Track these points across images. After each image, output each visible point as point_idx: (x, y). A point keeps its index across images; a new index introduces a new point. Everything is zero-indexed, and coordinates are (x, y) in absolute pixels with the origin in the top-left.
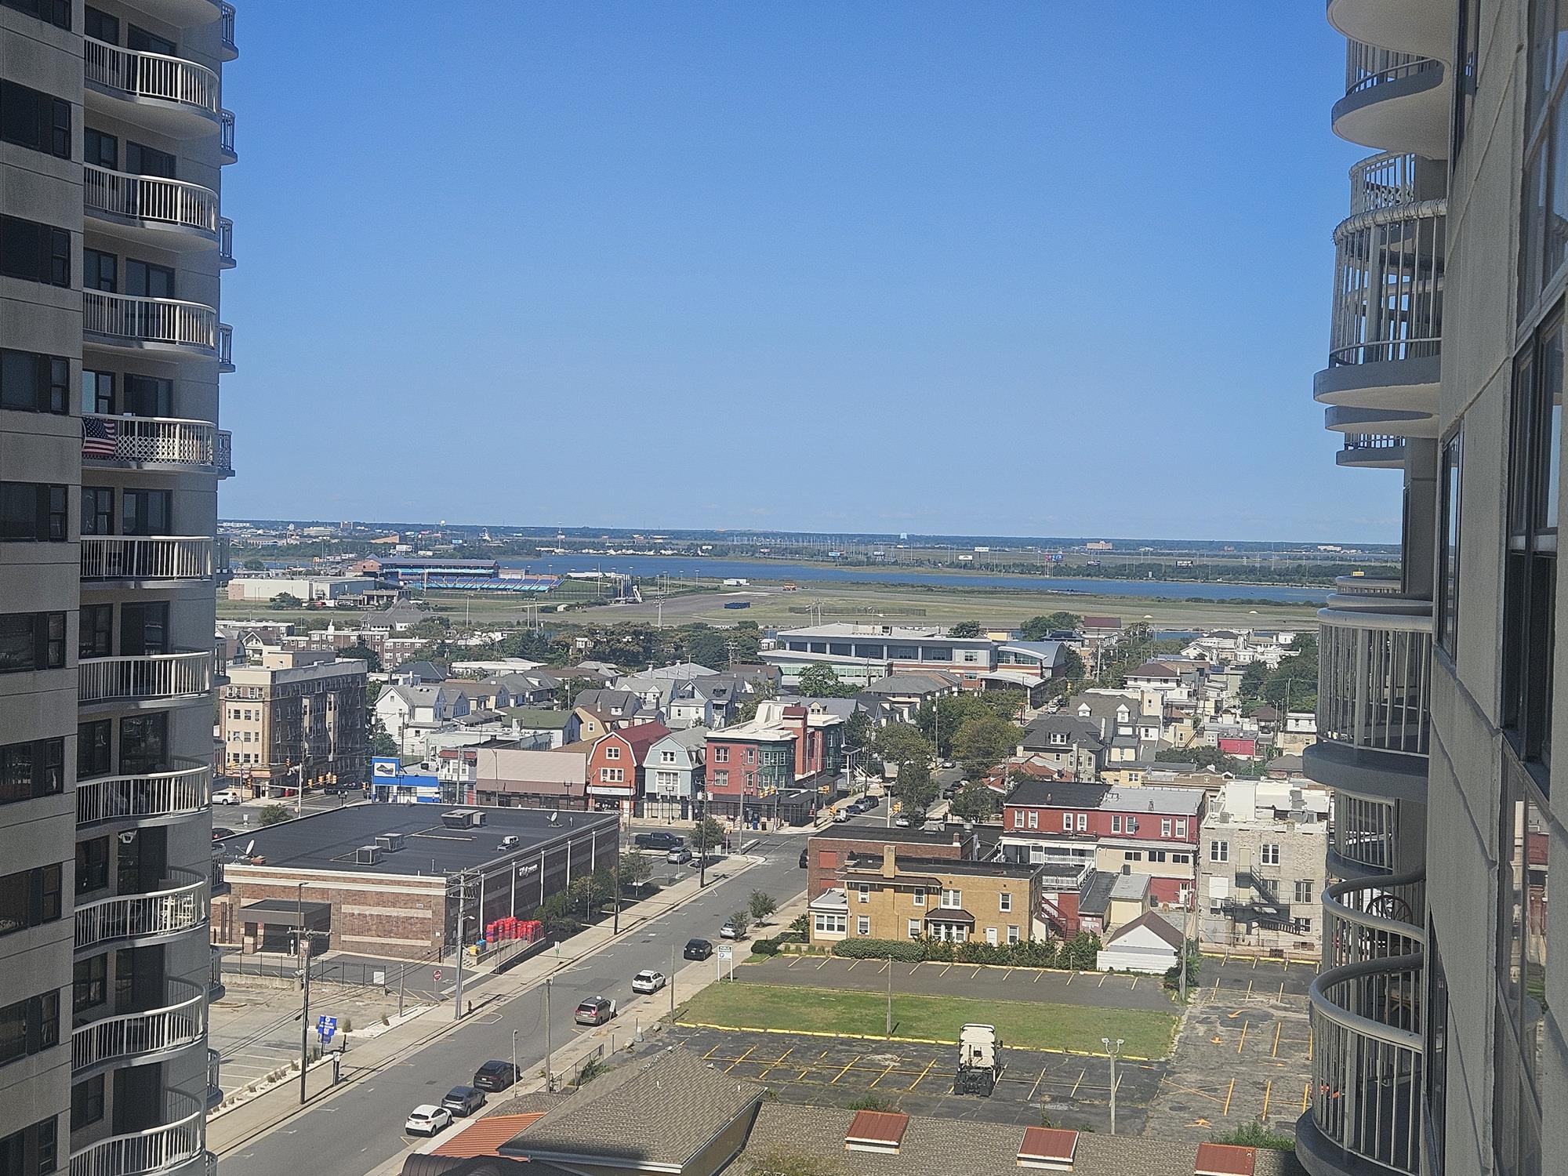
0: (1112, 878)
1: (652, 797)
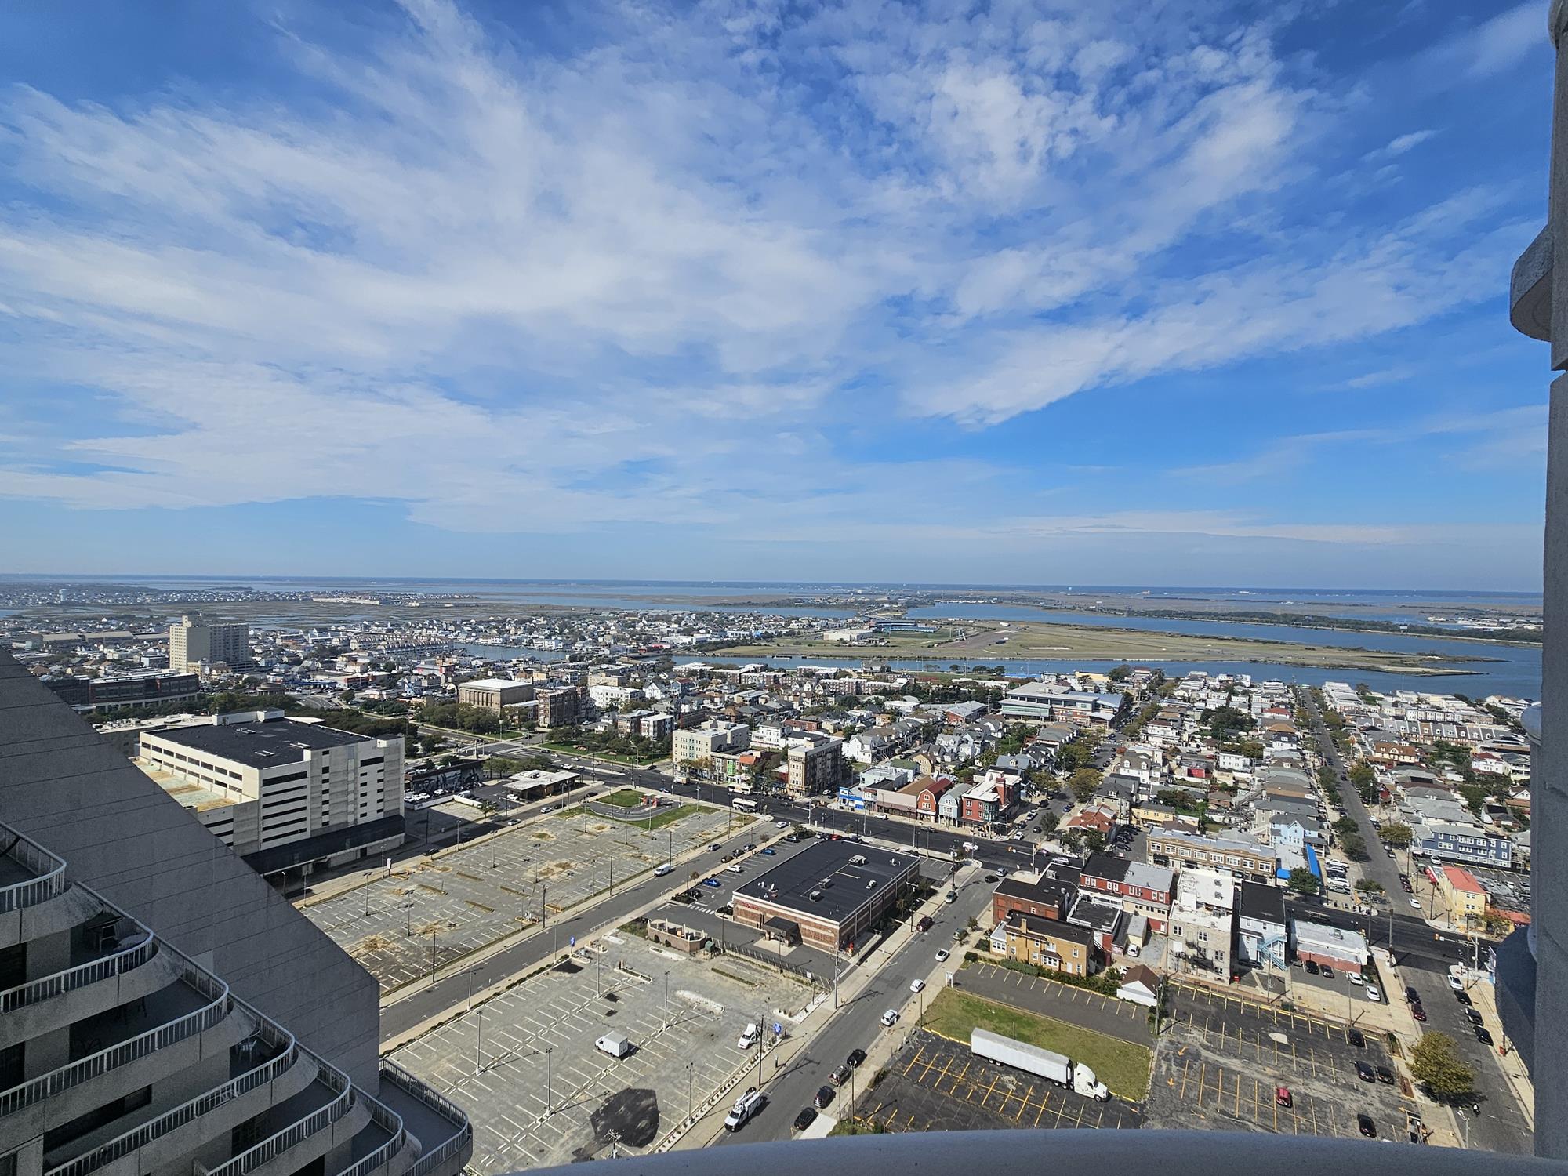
0: (1129, 916)
1: (942, 816)
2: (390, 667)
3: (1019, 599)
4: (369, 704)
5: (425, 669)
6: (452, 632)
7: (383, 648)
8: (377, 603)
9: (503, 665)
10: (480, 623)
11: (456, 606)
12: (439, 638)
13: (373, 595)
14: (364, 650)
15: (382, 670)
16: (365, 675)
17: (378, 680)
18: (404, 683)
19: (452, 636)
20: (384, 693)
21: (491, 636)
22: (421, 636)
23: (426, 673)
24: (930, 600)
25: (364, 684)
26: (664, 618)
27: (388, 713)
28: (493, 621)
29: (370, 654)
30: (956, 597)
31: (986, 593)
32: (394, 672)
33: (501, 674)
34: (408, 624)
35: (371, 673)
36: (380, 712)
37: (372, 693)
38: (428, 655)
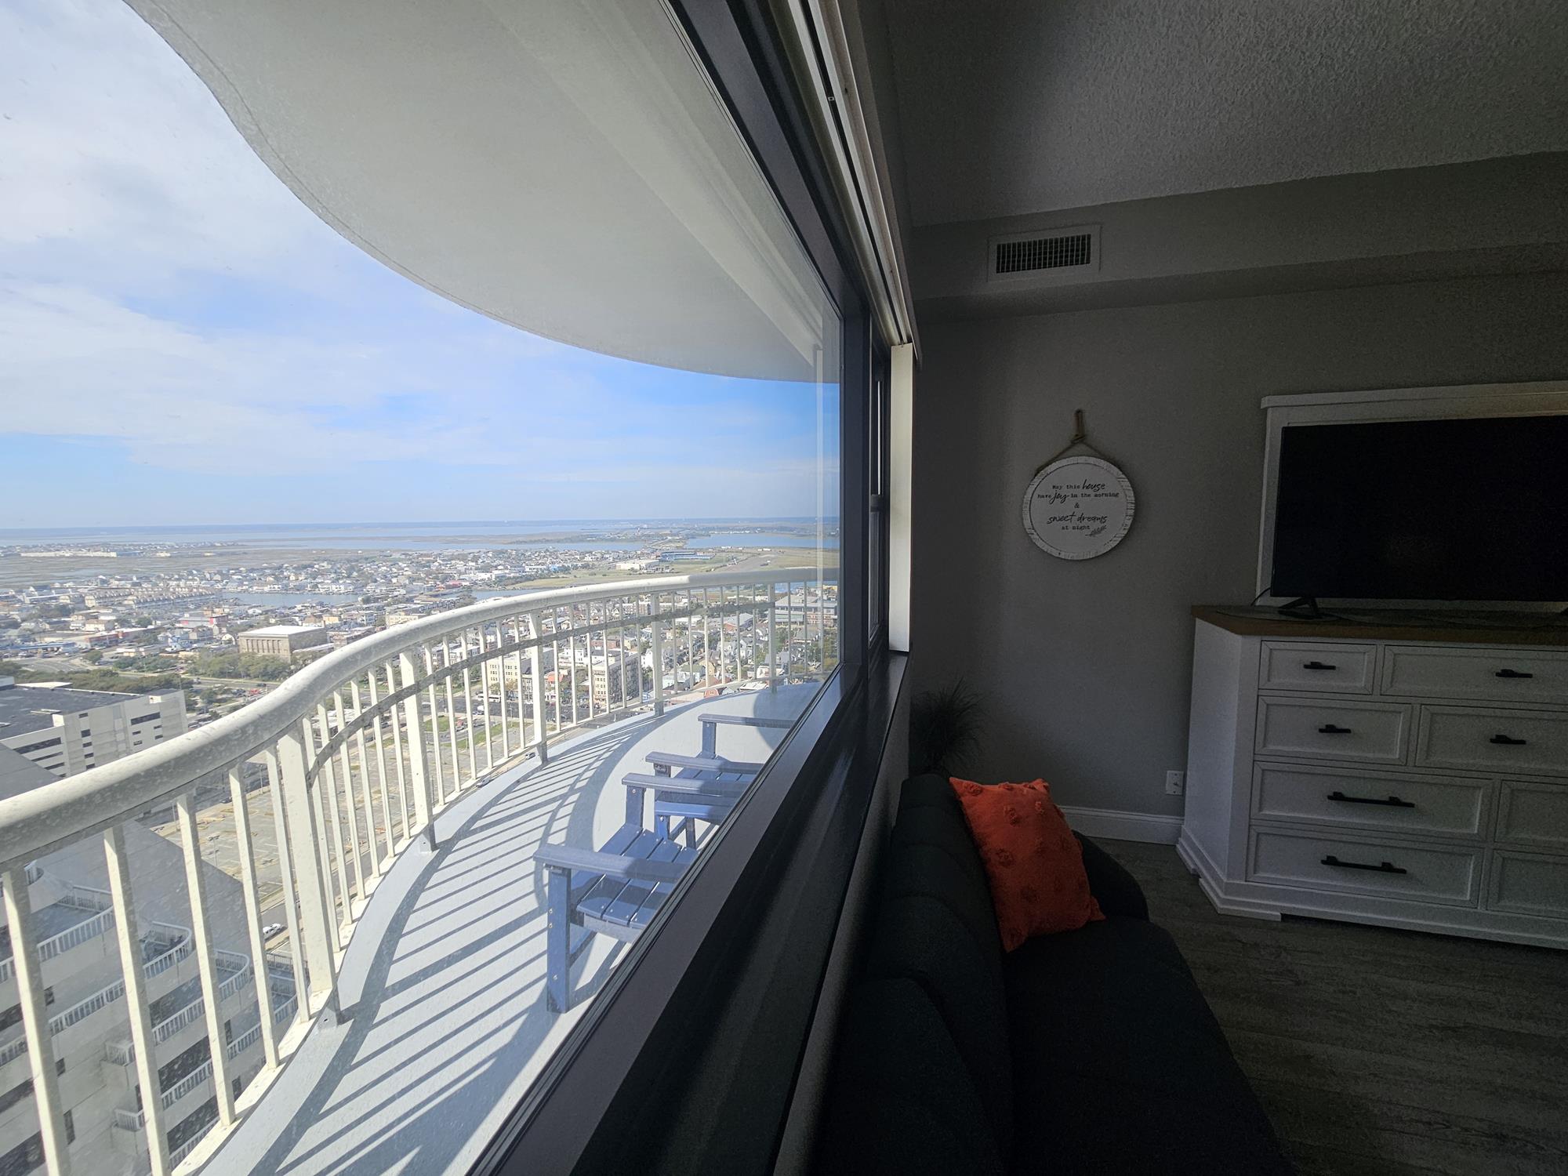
2: (144, 622)
3: (777, 529)
4: (126, 663)
5: (189, 622)
6: (217, 581)
7: (132, 602)
8: (113, 554)
9: (287, 611)
10: (252, 570)
11: (221, 555)
12: (204, 588)
13: (107, 547)
14: (106, 606)
15: (134, 627)
16: (113, 632)
17: (130, 637)
18: (167, 637)
19: (220, 586)
20: (141, 649)
21: (266, 584)
22: (180, 588)
23: (193, 625)
24: (706, 532)
25: (114, 642)
26: (461, 557)
27: (154, 669)
28: (266, 568)
29: (115, 611)
30: (728, 529)
31: (751, 525)
32: (150, 627)
33: (285, 620)
34: (159, 577)
35: (119, 630)
36: (140, 669)
37: (126, 651)
38: (192, 607)
